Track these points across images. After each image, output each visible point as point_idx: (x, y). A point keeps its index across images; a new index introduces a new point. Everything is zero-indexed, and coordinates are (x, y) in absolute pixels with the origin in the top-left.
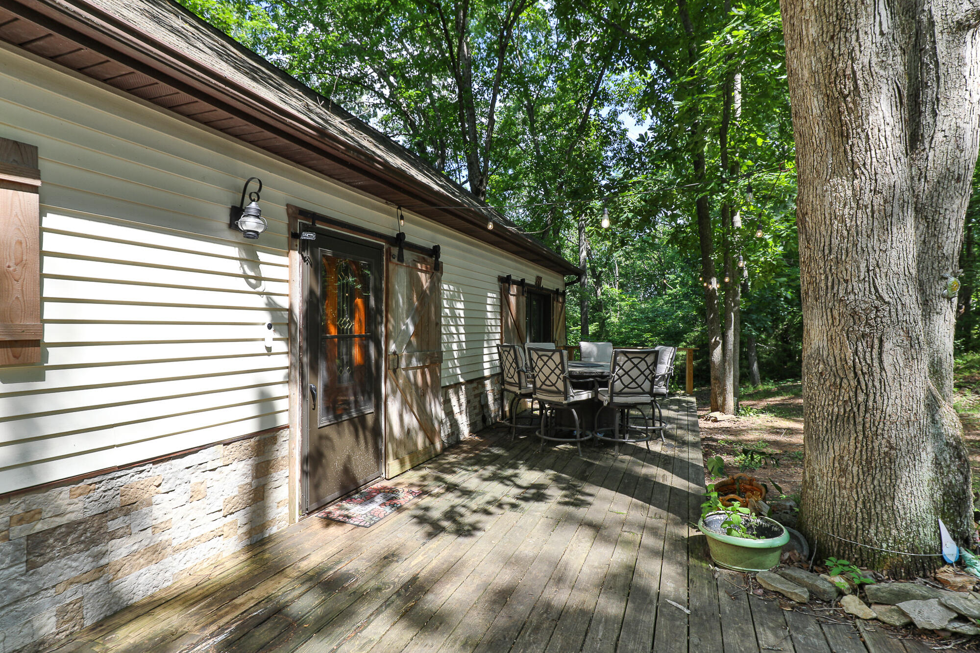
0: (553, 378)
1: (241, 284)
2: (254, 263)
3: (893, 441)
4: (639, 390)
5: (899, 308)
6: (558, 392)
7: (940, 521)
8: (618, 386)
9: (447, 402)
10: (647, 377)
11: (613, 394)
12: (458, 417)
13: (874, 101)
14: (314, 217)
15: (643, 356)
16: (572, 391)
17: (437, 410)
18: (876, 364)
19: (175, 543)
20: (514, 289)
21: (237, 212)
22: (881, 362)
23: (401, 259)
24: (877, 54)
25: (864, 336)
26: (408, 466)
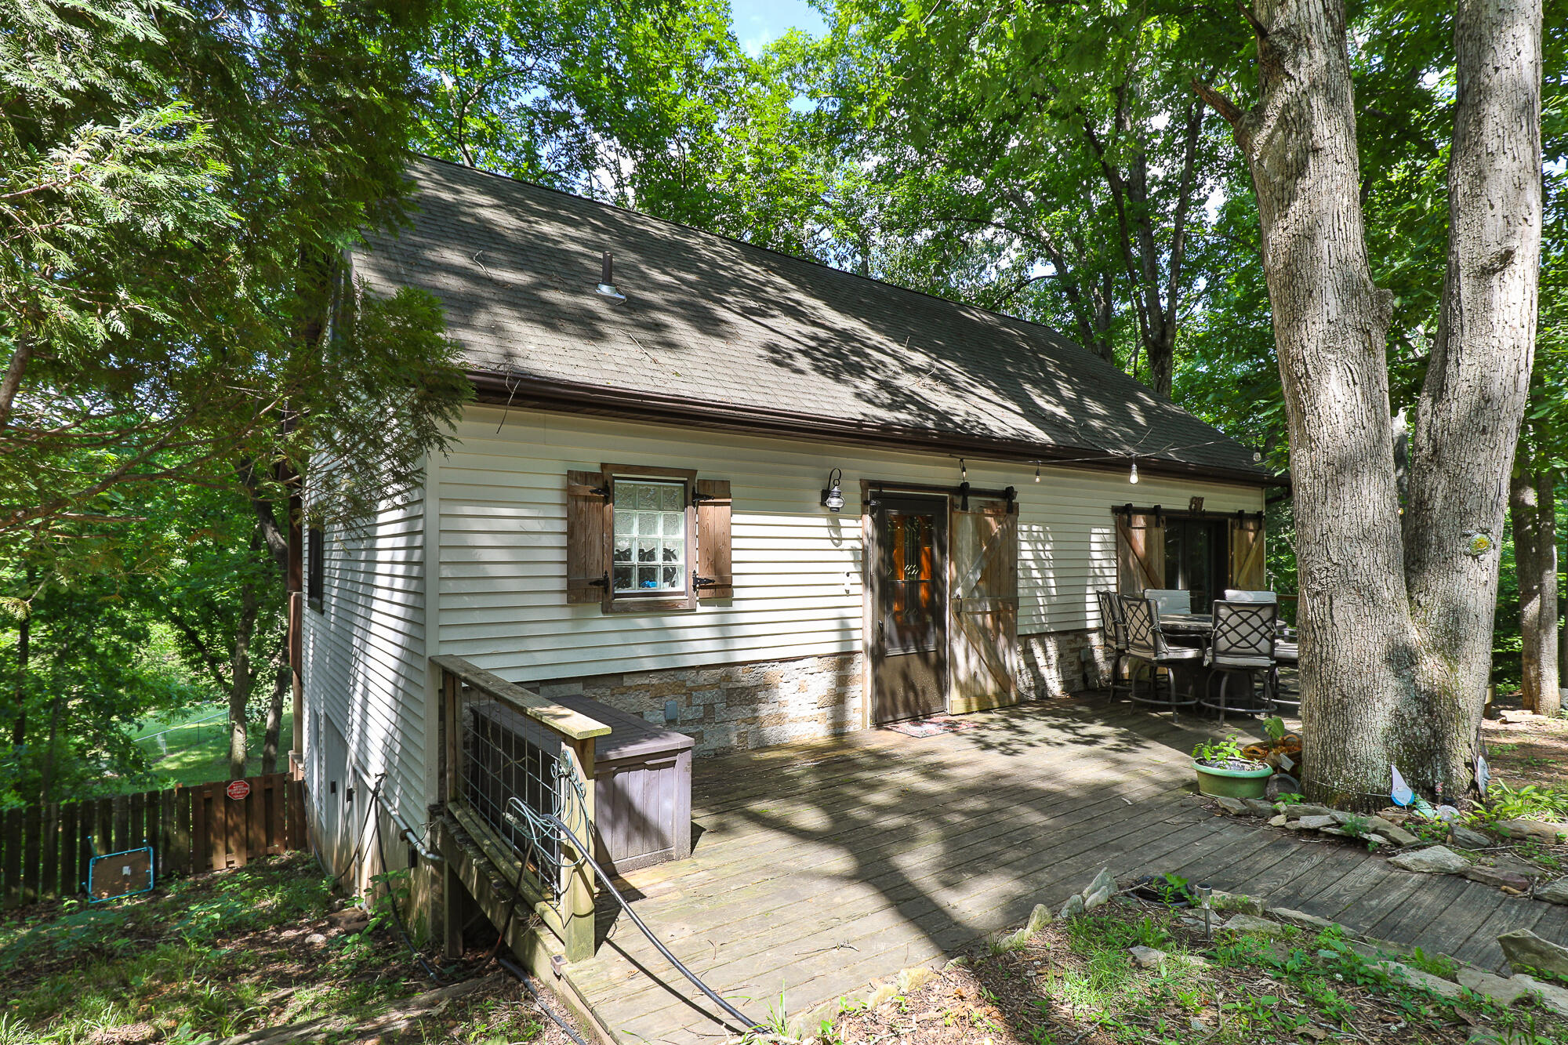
0: (1143, 631)
1: (829, 544)
2: (837, 527)
3: (1345, 689)
4: (1253, 650)
5: (1350, 568)
6: (1148, 648)
7: (1394, 768)
8: (1223, 644)
9: (1028, 652)
10: (1263, 636)
11: (1216, 653)
12: (1044, 671)
13: (1323, 382)
14: (880, 485)
15: (1254, 610)
16: (1164, 646)
17: (1013, 661)
18: (1328, 619)
19: (791, 716)
20: (1140, 521)
21: (826, 494)
22: (1332, 617)
23: (965, 507)
24: (1324, 341)
25: (1318, 593)
26: (975, 707)
